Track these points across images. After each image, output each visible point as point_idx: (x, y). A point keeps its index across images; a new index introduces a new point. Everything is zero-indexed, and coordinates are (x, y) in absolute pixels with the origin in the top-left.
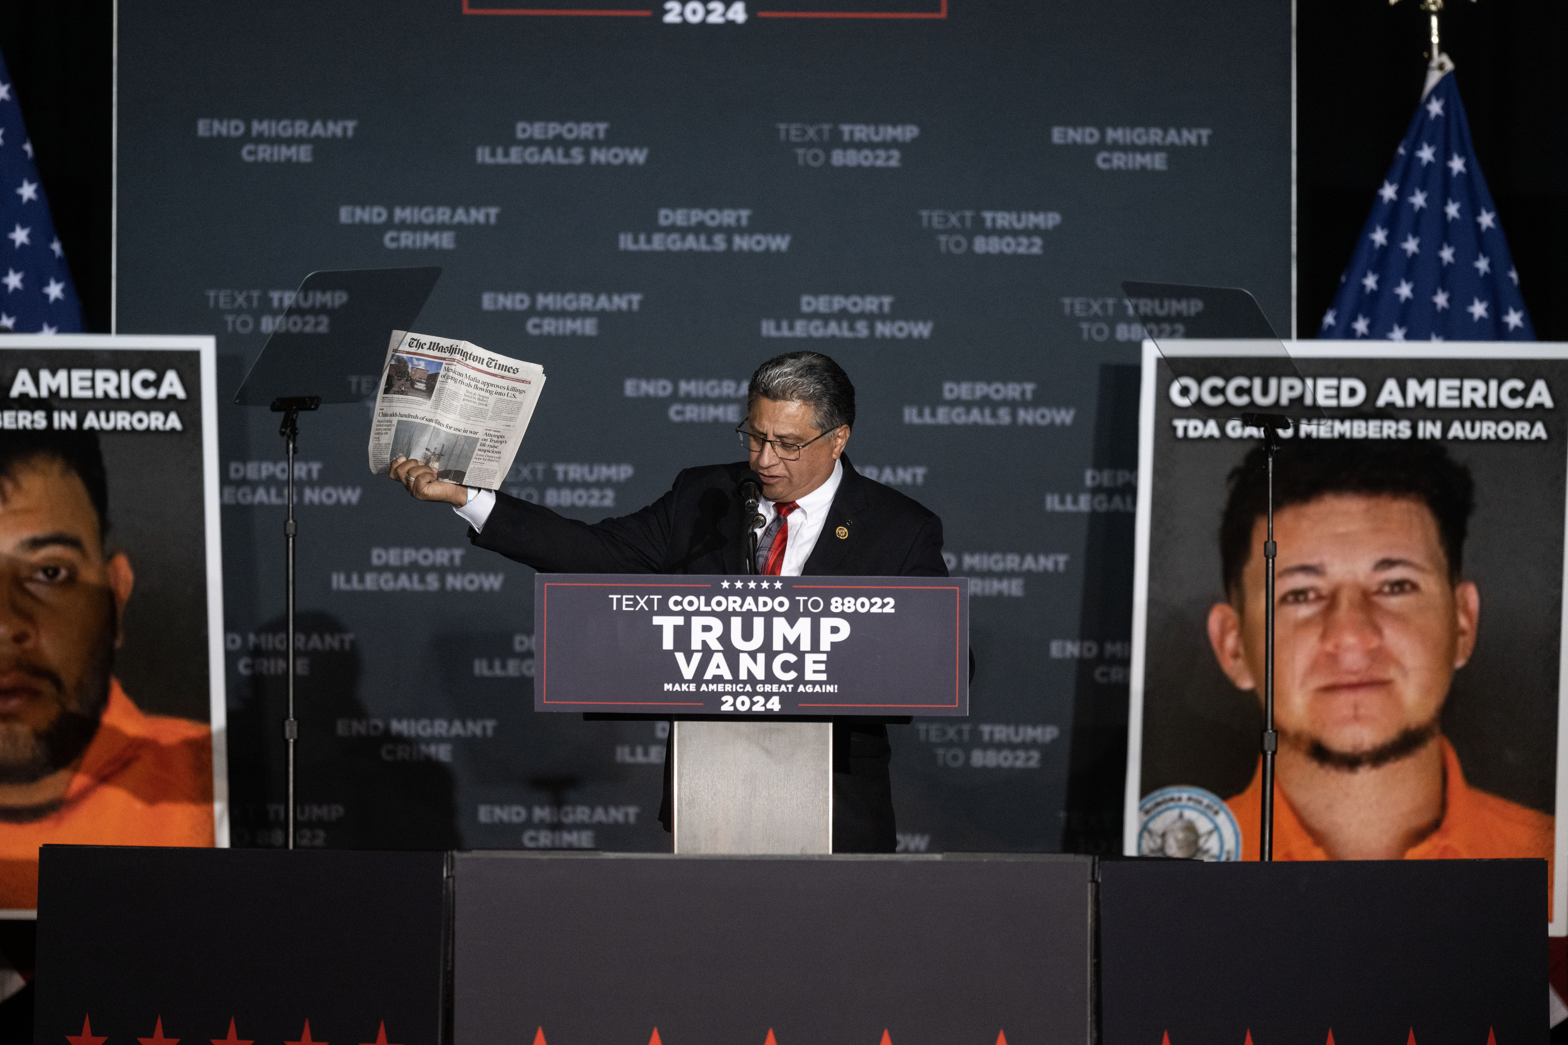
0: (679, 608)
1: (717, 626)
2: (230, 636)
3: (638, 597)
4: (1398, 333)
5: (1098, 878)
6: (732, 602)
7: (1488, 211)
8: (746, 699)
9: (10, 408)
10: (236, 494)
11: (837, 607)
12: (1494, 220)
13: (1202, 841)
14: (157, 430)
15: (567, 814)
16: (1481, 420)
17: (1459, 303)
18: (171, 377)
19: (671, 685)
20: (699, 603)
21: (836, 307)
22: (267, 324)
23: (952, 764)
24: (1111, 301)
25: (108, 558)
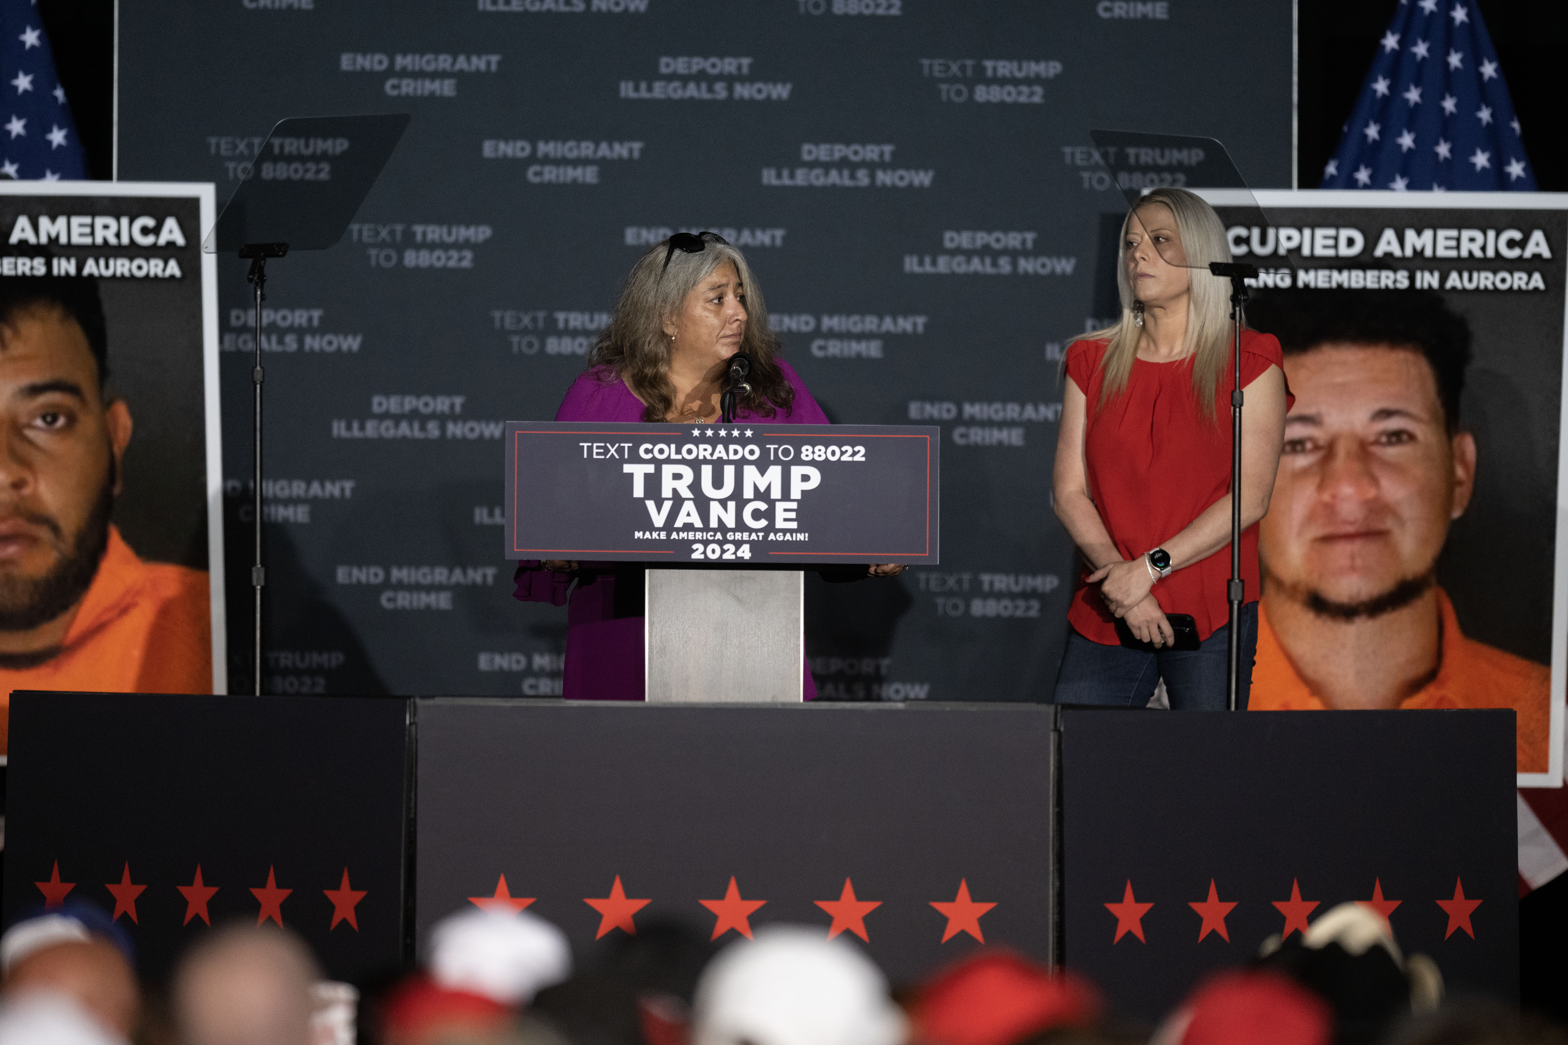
0: (650, 456)
1: (688, 474)
2: (230, 483)
3: (608, 445)
4: (1400, 183)
5: (1060, 728)
7: (1490, 61)
8: (716, 547)
9: (9, 254)
11: (807, 456)
12: (1496, 70)
16: (1479, 270)
17: (1461, 153)
19: (641, 533)
20: (670, 451)
22: (268, 171)
23: (952, 613)
24: (1112, 150)
25: (107, 405)
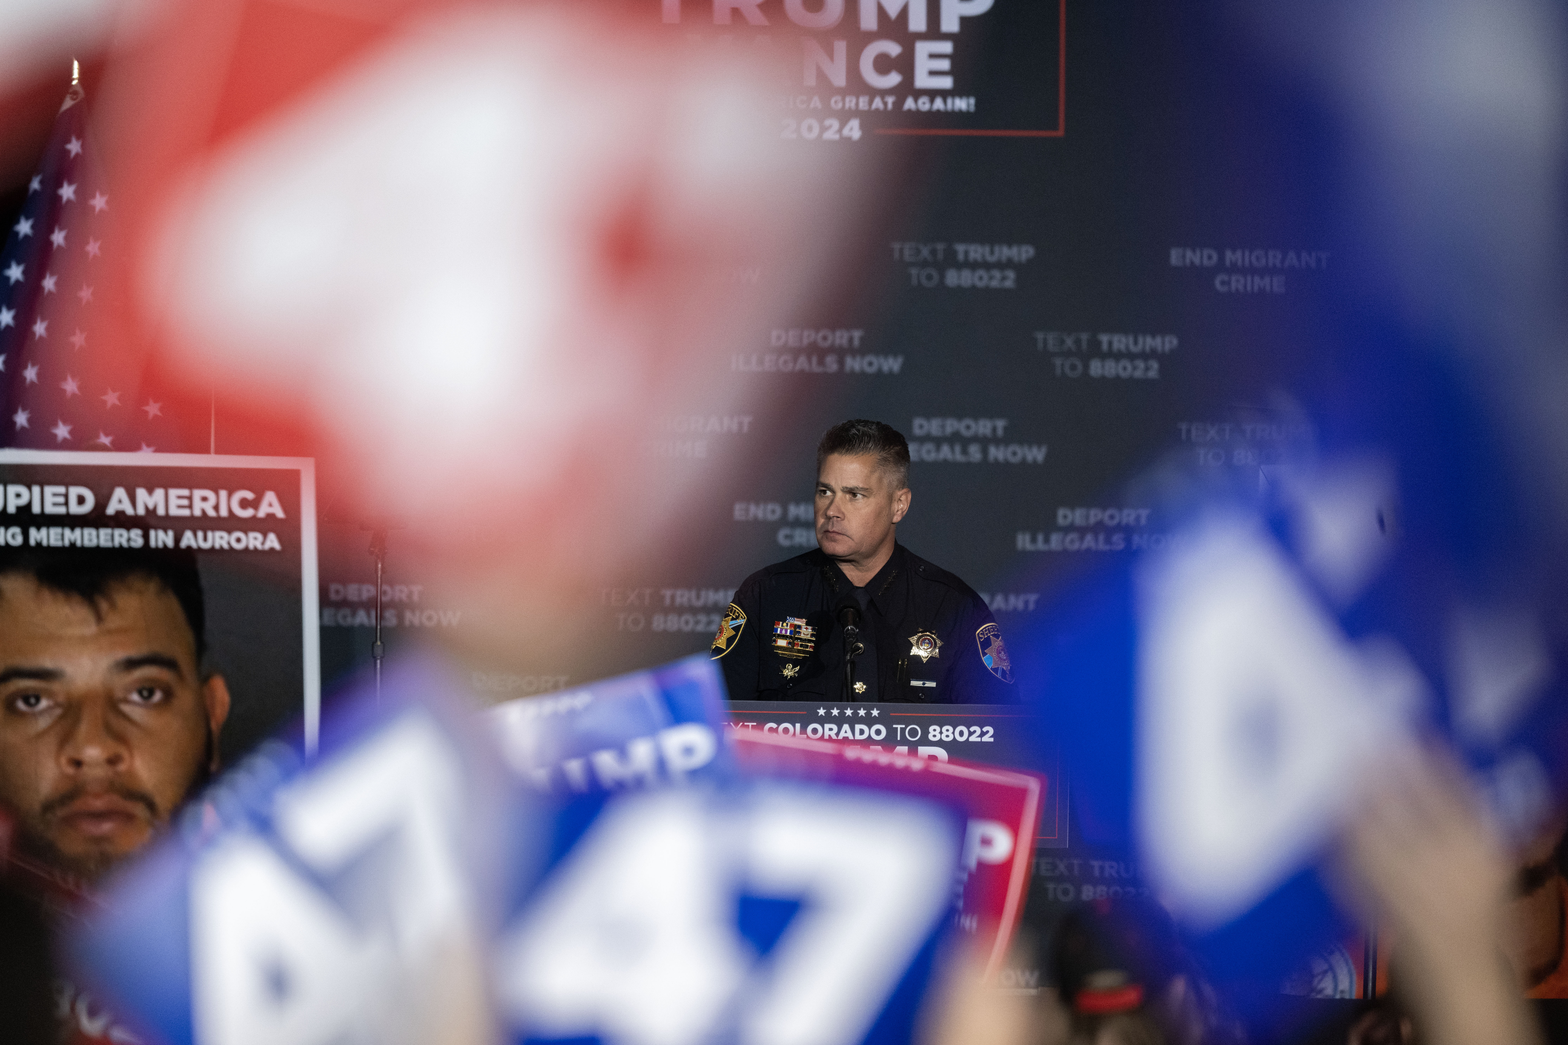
21: (949, 430)
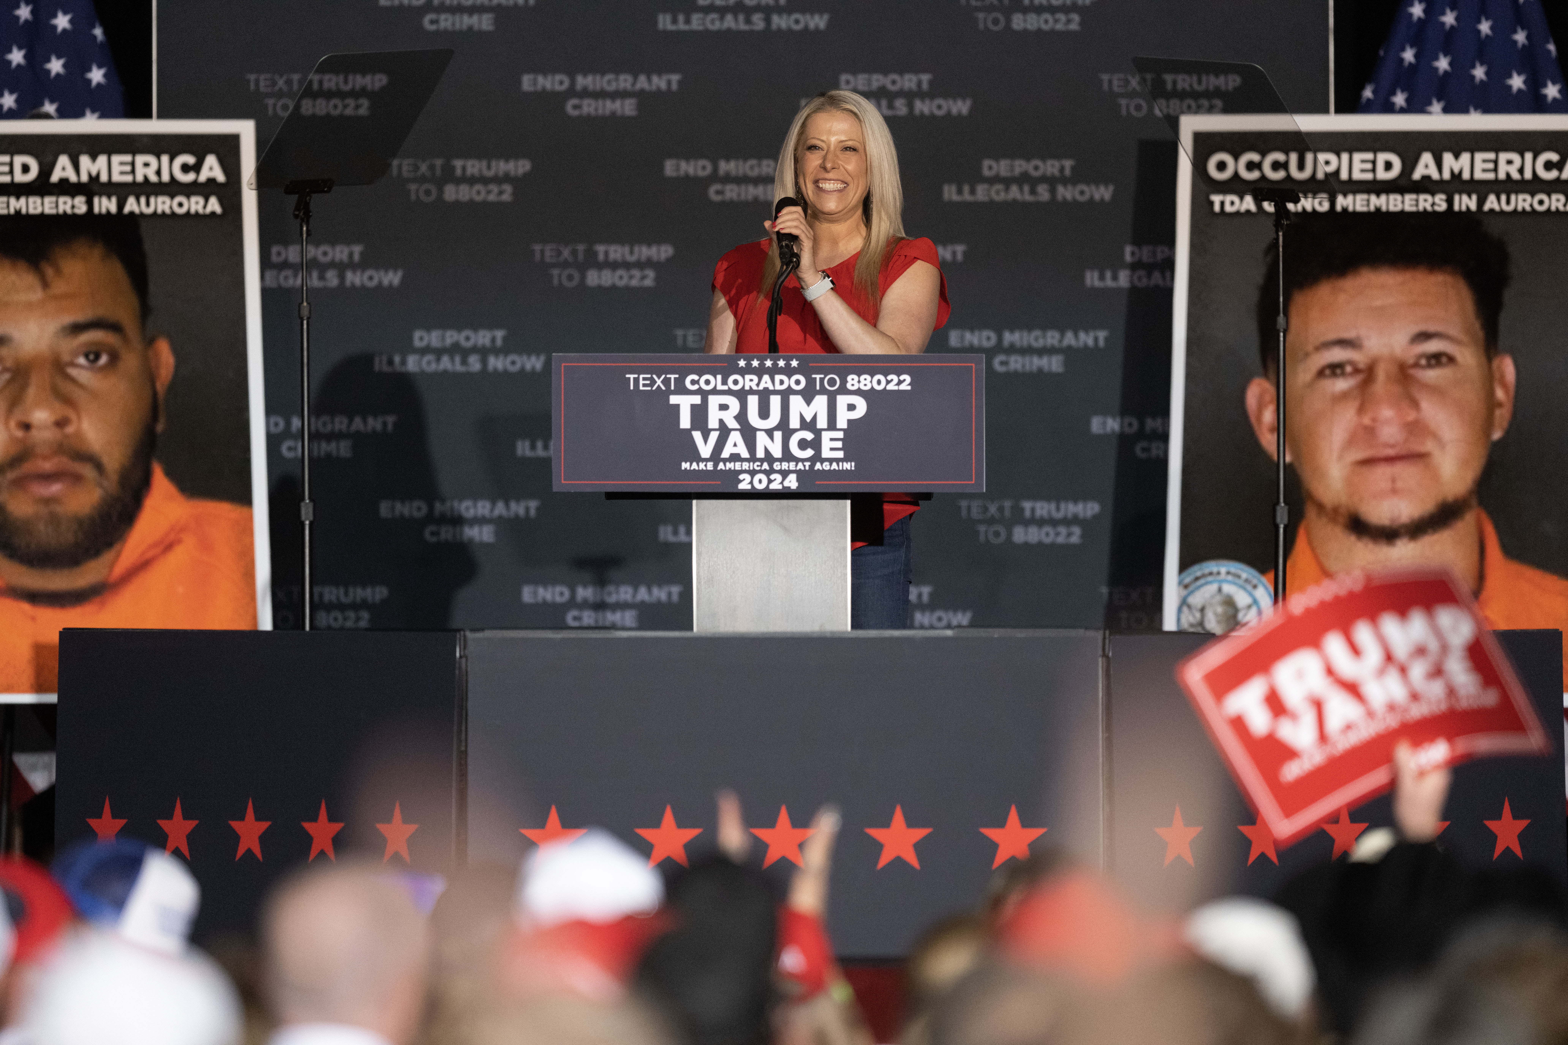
0: (696, 387)
1: (734, 404)
2: (273, 420)
3: (654, 376)
4: (1436, 107)
5: (1109, 653)
6: (749, 380)
8: (763, 477)
10: (277, 278)
13: (1240, 616)
14: (197, 213)
15: (610, 594)
17: (1498, 75)
18: (211, 161)
19: (688, 464)
20: (716, 382)
21: (875, 85)
22: (308, 107)
23: (994, 540)
24: (1149, 76)
25: (149, 342)
